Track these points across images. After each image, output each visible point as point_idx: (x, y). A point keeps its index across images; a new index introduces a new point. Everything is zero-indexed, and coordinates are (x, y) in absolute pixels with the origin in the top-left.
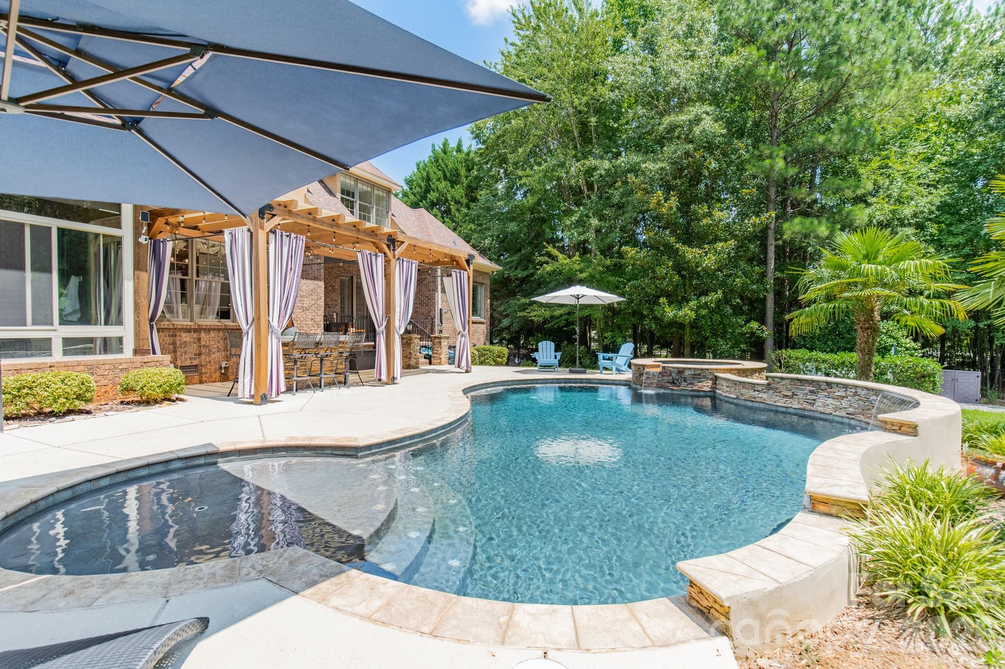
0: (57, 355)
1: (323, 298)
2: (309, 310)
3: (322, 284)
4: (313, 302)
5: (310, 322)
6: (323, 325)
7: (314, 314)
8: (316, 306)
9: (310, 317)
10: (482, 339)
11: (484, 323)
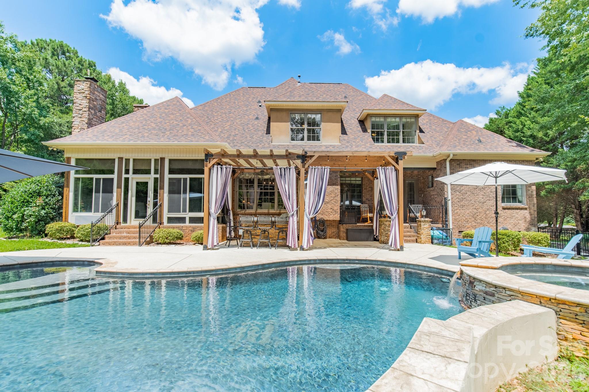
0: (187, 223)
1: (339, 196)
2: (329, 203)
3: (339, 187)
4: (332, 198)
5: (330, 210)
6: (339, 212)
7: (332, 205)
8: (334, 200)
9: (330, 207)
10: (523, 225)
11: (526, 209)
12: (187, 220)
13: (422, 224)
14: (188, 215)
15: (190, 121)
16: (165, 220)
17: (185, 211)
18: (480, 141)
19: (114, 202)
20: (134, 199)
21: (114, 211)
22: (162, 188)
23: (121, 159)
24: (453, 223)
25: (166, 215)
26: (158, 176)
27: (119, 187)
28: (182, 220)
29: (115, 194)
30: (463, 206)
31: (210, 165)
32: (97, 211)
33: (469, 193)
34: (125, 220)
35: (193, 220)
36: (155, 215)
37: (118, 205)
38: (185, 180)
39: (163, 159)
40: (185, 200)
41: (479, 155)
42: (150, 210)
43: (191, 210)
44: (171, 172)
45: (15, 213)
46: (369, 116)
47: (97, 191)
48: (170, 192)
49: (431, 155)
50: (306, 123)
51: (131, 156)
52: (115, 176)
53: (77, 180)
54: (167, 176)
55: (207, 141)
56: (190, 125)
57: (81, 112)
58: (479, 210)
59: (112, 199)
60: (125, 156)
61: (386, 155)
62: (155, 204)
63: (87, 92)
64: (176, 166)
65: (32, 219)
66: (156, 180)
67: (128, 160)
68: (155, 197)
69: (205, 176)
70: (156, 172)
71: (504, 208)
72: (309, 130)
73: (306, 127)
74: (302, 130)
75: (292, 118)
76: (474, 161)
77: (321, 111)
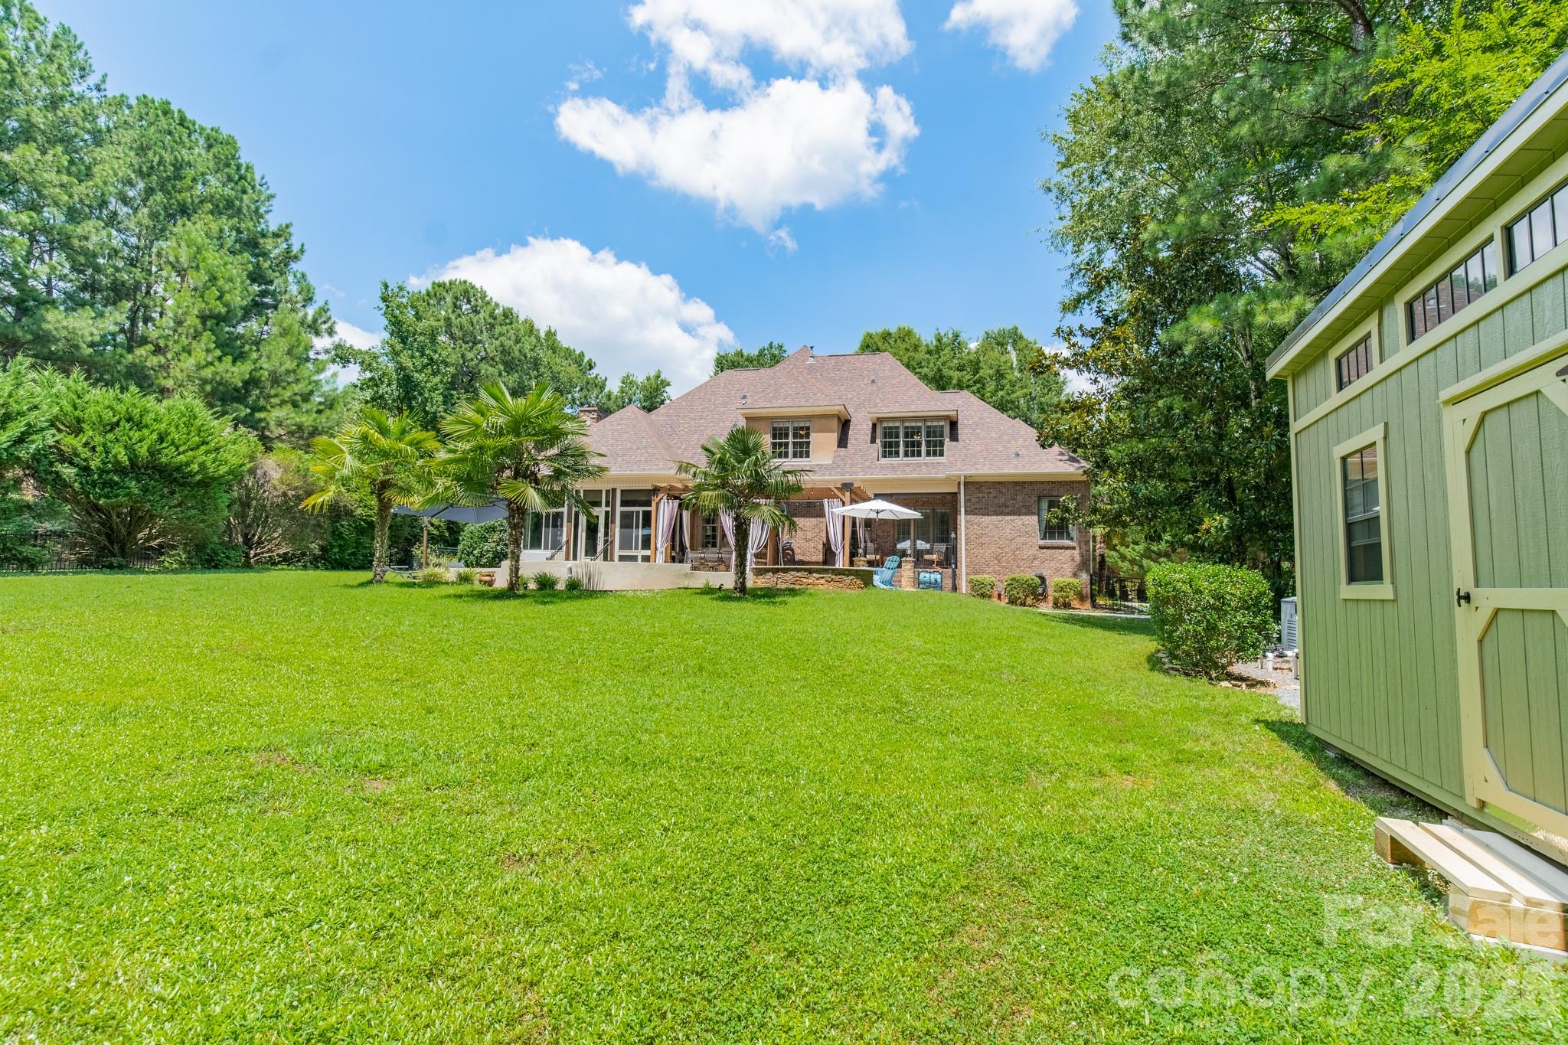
10: (1069, 569)
11: (1074, 548)
12: (639, 559)
13: (950, 571)
14: (640, 553)
15: (645, 441)
16: (616, 558)
17: (637, 548)
18: (1018, 455)
19: (564, 539)
20: (584, 534)
21: (564, 548)
22: (613, 522)
24: (967, 566)
25: (617, 552)
26: (609, 509)
27: (569, 521)
28: (634, 558)
29: (565, 529)
30: (983, 544)
31: (657, 500)
32: (546, 548)
33: (991, 527)
34: (575, 558)
36: (605, 551)
37: (568, 541)
38: (638, 512)
39: (614, 490)
40: (637, 537)
42: (600, 547)
43: (643, 548)
44: (624, 503)
45: (475, 549)
46: (880, 420)
47: (547, 526)
48: (622, 526)
49: (944, 476)
50: (791, 434)
52: (565, 510)
54: (619, 509)
55: (661, 469)
56: (645, 447)
58: (1006, 550)
59: (561, 535)
61: (832, 487)
62: (606, 541)
64: (630, 498)
65: (490, 555)
66: (607, 513)
68: (606, 534)
69: (653, 508)
70: (607, 505)
71: (1041, 548)
72: (794, 443)
73: (791, 439)
74: (787, 445)
75: (774, 429)
76: (1000, 483)
77: (810, 418)
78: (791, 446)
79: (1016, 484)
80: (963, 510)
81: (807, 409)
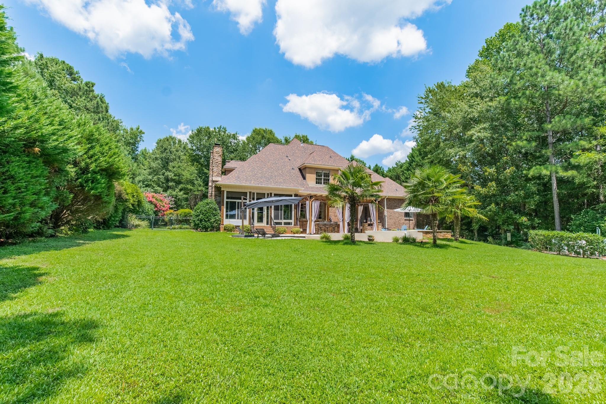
12: (283, 224)
14: (283, 221)
16: (273, 223)
18: (397, 190)
21: (248, 218)
23: (250, 193)
24: (387, 226)
25: (273, 221)
28: (280, 223)
29: (248, 210)
32: (238, 219)
35: (285, 223)
36: (267, 221)
37: (249, 215)
39: (271, 194)
41: (397, 197)
42: (265, 218)
43: (284, 219)
48: (275, 210)
51: (256, 191)
53: (227, 202)
57: (217, 164)
60: (253, 191)
62: (267, 216)
63: (221, 153)
67: (254, 193)
68: (268, 213)
71: (405, 220)
72: (324, 179)
73: (323, 177)
74: (321, 179)
75: (317, 173)
76: (395, 199)
77: (330, 170)
78: (323, 180)
79: (399, 199)
80: (386, 207)
81: (330, 167)
